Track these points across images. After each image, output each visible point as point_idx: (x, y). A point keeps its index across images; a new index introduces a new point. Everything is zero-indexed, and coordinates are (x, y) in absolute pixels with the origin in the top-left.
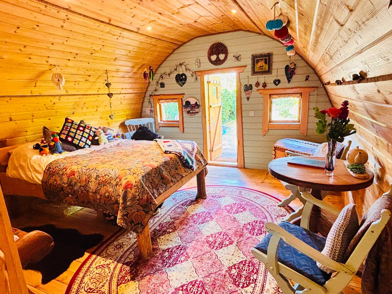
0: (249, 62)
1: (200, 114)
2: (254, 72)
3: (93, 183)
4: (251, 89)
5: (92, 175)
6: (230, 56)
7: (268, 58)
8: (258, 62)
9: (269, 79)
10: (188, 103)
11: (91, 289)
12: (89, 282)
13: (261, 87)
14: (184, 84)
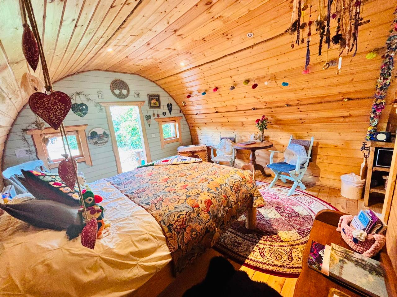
0: (146, 99)
1: (110, 143)
2: (151, 107)
3: (232, 195)
4: (151, 118)
5: (227, 190)
6: (131, 92)
7: (157, 97)
8: (152, 99)
9: (160, 111)
10: (94, 134)
11: (288, 258)
12: (281, 261)
13: (156, 117)
14: (85, 114)
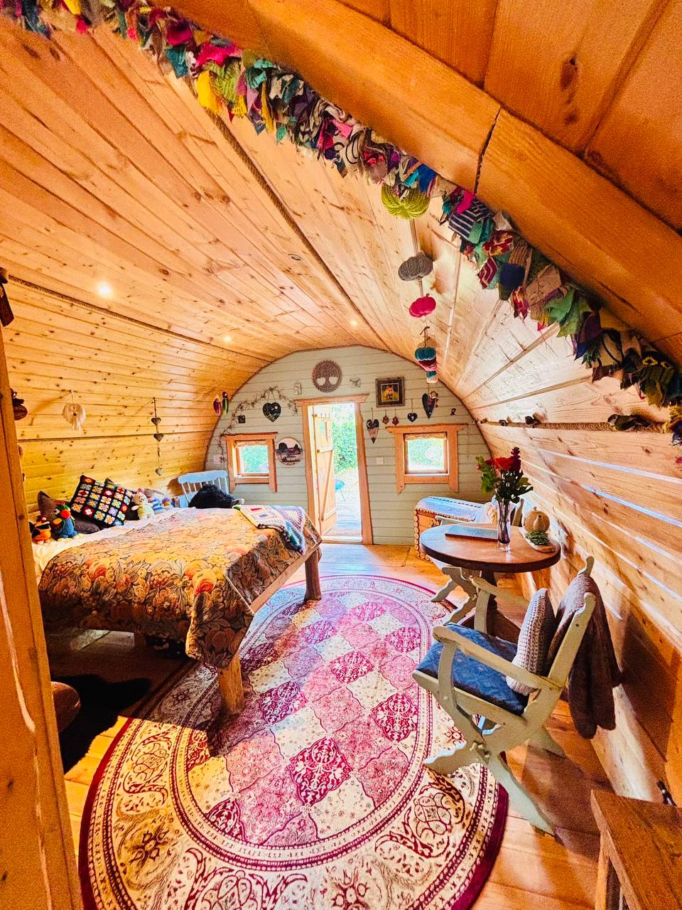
0: (372, 389)
1: (302, 463)
2: (380, 404)
3: (140, 586)
4: (377, 426)
5: (139, 573)
6: (345, 380)
7: (397, 384)
8: (384, 388)
9: (402, 412)
10: (283, 446)
11: (136, 786)
12: (132, 773)
13: (390, 423)
14: (276, 417)
